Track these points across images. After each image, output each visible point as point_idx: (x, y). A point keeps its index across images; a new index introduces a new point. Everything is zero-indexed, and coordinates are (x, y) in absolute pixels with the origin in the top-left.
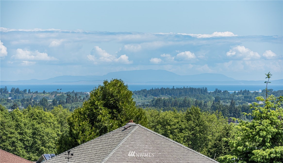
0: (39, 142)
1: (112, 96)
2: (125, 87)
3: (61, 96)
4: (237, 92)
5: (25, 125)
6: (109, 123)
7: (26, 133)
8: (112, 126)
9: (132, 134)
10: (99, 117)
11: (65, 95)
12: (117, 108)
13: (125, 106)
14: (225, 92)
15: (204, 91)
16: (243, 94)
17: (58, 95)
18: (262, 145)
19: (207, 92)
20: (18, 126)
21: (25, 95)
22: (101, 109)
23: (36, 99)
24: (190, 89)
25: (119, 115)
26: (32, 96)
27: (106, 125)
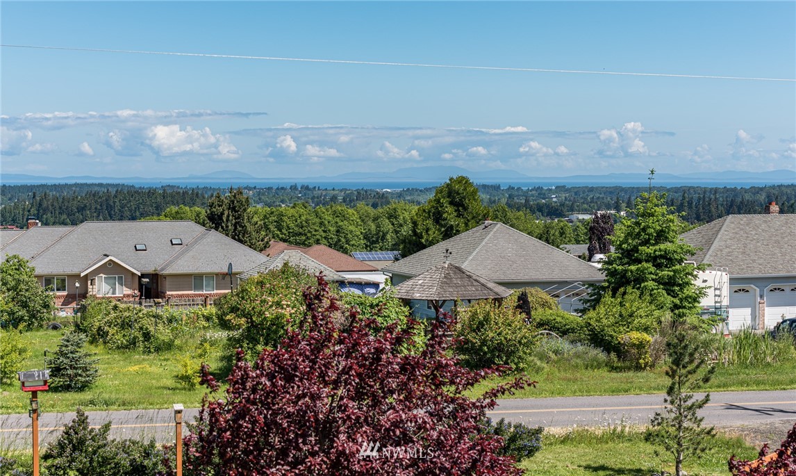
0: (343, 240)
1: (458, 194)
2: (471, 184)
3: (351, 193)
4: (530, 188)
5: (329, 222)
6: (455, 221)
7: (329, 231)
8: (458, 224)
9: (494, 233)
10: (445, 215)
11: (356, 193)
12: (463, 206)
13: (472, 203)
14: (519, 189)
15: (496, 188)
16: (536, 191)
17: (347, 192)
18: (646, 243)
19: (500, 189)
20: (321, 224)
21: (315, 192)
22: (447, 207)
23: (325, 196)
24: (483, 185)
25: (465, 213)
26: (322, 194)
27: (452, 223)
